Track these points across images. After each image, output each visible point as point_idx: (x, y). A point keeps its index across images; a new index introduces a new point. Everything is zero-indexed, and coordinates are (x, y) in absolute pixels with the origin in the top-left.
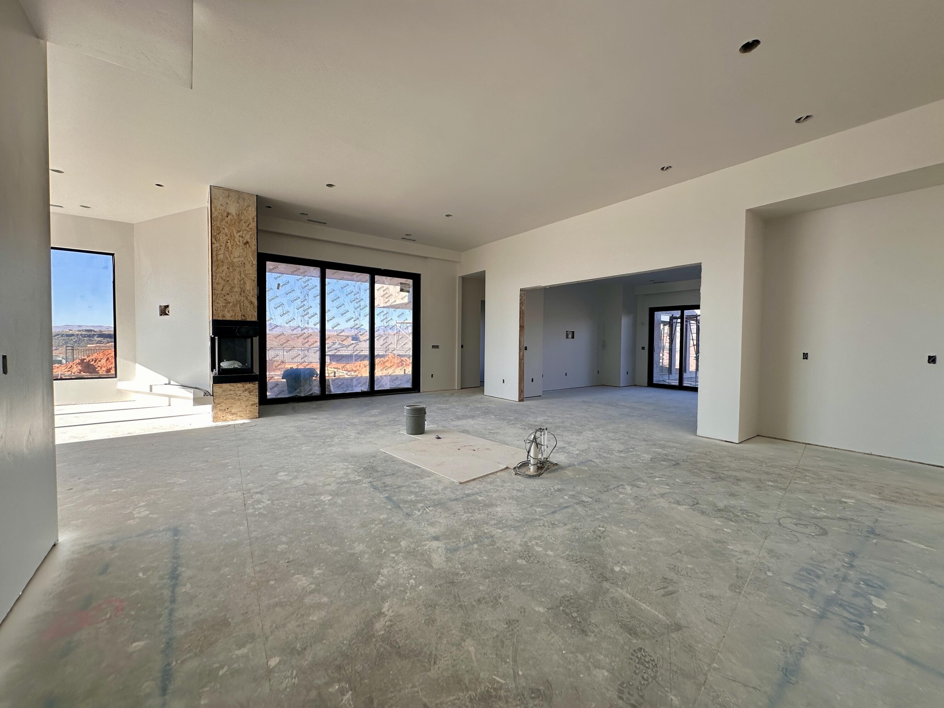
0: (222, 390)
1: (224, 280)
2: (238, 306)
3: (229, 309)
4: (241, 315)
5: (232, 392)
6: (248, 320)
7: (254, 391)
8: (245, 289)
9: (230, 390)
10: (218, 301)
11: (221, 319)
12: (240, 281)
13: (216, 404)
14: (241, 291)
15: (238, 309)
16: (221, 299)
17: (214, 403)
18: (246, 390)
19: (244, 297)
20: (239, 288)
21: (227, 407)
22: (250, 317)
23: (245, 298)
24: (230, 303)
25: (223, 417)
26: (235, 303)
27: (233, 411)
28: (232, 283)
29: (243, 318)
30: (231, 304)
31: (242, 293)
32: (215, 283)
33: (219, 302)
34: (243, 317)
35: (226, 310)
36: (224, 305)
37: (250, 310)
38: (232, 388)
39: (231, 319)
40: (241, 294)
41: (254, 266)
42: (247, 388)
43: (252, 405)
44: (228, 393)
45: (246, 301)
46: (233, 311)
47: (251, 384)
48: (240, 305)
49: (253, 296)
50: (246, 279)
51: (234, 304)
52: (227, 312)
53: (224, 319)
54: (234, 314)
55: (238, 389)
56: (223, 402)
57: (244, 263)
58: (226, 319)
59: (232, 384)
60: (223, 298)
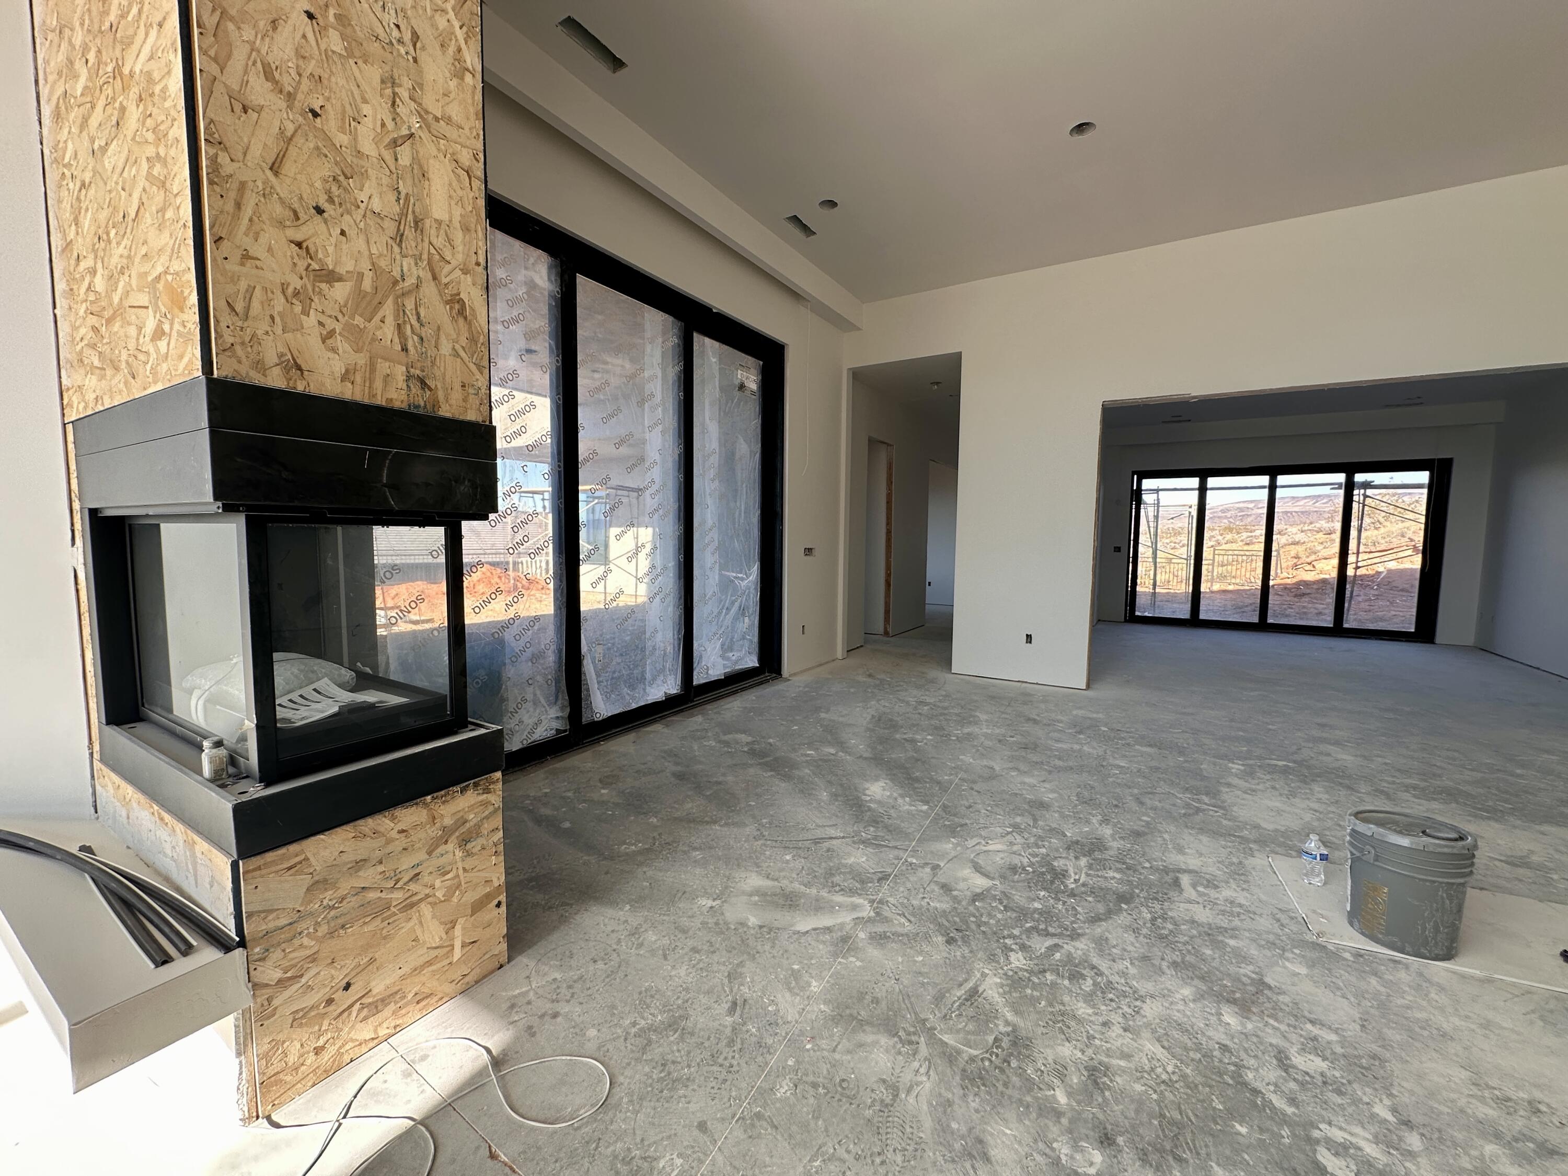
0: (307, 880)
1: (290, 97)
2: (388, 310)
3: (330, 324)
4: (409, 377)
5: (369, 876)
6: (445, 411)
7: (487, 827)
8: (427, 213)
9: (359, 864)
10: (247, 242)
11: (275, 380)
12: (395, 143)
13: (267, 992)
14: (403, 214)
15: (388, 332)
16: (271, 236)
17: (256, 986)
18: (446, 835)
19: (418, 259)
20: (392, 197)
21: (340, 977)
22: (456, 396)
23: (426, 275)
24: (331, 277)
25: (318, 1051)
26: (367, 285)
27: (379, 987)
28: (342, 139)
29: (420, 399)
30: (340, 292)
31: (409, 233)
32: (220, 97)
33: (257, 250)
34: (416, 389)
35: (311, 321)
36: (295, 283)
37: (457, 355)
38: (365, 848)
39: (347, 392)
40: (399, 238)
41: (468, 78)
42: (448, 821)
43: (477, 907)
44: (345, 886)
45: (429, 291)
46: (356, 335)
47: (470, 793)
48: (400, 310)
49: (465, 272)
50: (428, 148)
51: (359, 293)
52: (314, 341)
53: (300, 387)
54: (361, 360)
55: (402, 842)
56: (313, 959)
57: (415, 38)
58: (314, 390)
59: (368, 824)
60: (281, 224)
